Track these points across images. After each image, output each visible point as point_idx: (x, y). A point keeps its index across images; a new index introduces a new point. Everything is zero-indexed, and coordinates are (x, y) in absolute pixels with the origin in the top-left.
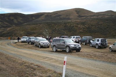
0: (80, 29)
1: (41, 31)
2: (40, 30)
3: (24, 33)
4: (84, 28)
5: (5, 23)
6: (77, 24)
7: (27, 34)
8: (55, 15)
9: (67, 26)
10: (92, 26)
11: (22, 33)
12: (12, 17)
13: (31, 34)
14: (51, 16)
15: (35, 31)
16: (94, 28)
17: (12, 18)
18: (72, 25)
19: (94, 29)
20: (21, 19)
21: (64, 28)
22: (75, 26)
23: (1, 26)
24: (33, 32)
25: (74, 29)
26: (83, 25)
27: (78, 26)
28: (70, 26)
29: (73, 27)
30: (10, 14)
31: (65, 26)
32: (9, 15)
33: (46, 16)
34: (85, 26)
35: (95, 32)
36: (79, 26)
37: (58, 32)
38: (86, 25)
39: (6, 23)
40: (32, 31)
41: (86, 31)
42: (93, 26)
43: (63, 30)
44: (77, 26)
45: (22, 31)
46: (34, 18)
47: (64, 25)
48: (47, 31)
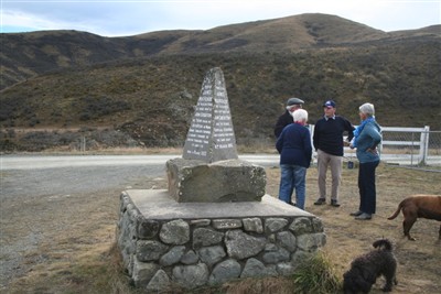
0: (355, 92)
1: (161, 95)
2: (156, 94)
3: (73, 105)
4: (375, 86)
5: (20, 69)
6: (339, 64)
7: (89, 114)
8: (221, 41)
9: (289, 74)
10: (411, 74)
11: (63, 104)
12: (49, 46)
13: (107, 113)
14: (206, 42)
15: (127, 98)
16: (424, 88)
17: (50, 50)
18: (311, 72)
19: (423, 92)
20: (88, 53)
21: (273, 85)
22: (331, 75)
23: (2, 82)
24: (118, 103)
25: (324, 89)
26: (368, 73)
27: (343, 77)
28: (302, 75)
29: (320, 78)
30: (42, 35)
31: (278, 77)
32: (41, 39)
33: (186, 44)
34: (378, 77)
35: (433, 106)
36: (350, 74)
37: (246, 102)
38: (382, 69)
39: (27, 71)
40: (116, 98)
41: (384, 99)
42: (419, 74)
43: (270, 92)
44: (339, 77)
45: (66, 97)
46: (137, 51)
47: (276, 69)
48: (189, 96)
